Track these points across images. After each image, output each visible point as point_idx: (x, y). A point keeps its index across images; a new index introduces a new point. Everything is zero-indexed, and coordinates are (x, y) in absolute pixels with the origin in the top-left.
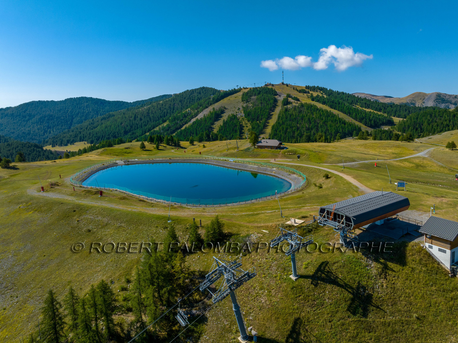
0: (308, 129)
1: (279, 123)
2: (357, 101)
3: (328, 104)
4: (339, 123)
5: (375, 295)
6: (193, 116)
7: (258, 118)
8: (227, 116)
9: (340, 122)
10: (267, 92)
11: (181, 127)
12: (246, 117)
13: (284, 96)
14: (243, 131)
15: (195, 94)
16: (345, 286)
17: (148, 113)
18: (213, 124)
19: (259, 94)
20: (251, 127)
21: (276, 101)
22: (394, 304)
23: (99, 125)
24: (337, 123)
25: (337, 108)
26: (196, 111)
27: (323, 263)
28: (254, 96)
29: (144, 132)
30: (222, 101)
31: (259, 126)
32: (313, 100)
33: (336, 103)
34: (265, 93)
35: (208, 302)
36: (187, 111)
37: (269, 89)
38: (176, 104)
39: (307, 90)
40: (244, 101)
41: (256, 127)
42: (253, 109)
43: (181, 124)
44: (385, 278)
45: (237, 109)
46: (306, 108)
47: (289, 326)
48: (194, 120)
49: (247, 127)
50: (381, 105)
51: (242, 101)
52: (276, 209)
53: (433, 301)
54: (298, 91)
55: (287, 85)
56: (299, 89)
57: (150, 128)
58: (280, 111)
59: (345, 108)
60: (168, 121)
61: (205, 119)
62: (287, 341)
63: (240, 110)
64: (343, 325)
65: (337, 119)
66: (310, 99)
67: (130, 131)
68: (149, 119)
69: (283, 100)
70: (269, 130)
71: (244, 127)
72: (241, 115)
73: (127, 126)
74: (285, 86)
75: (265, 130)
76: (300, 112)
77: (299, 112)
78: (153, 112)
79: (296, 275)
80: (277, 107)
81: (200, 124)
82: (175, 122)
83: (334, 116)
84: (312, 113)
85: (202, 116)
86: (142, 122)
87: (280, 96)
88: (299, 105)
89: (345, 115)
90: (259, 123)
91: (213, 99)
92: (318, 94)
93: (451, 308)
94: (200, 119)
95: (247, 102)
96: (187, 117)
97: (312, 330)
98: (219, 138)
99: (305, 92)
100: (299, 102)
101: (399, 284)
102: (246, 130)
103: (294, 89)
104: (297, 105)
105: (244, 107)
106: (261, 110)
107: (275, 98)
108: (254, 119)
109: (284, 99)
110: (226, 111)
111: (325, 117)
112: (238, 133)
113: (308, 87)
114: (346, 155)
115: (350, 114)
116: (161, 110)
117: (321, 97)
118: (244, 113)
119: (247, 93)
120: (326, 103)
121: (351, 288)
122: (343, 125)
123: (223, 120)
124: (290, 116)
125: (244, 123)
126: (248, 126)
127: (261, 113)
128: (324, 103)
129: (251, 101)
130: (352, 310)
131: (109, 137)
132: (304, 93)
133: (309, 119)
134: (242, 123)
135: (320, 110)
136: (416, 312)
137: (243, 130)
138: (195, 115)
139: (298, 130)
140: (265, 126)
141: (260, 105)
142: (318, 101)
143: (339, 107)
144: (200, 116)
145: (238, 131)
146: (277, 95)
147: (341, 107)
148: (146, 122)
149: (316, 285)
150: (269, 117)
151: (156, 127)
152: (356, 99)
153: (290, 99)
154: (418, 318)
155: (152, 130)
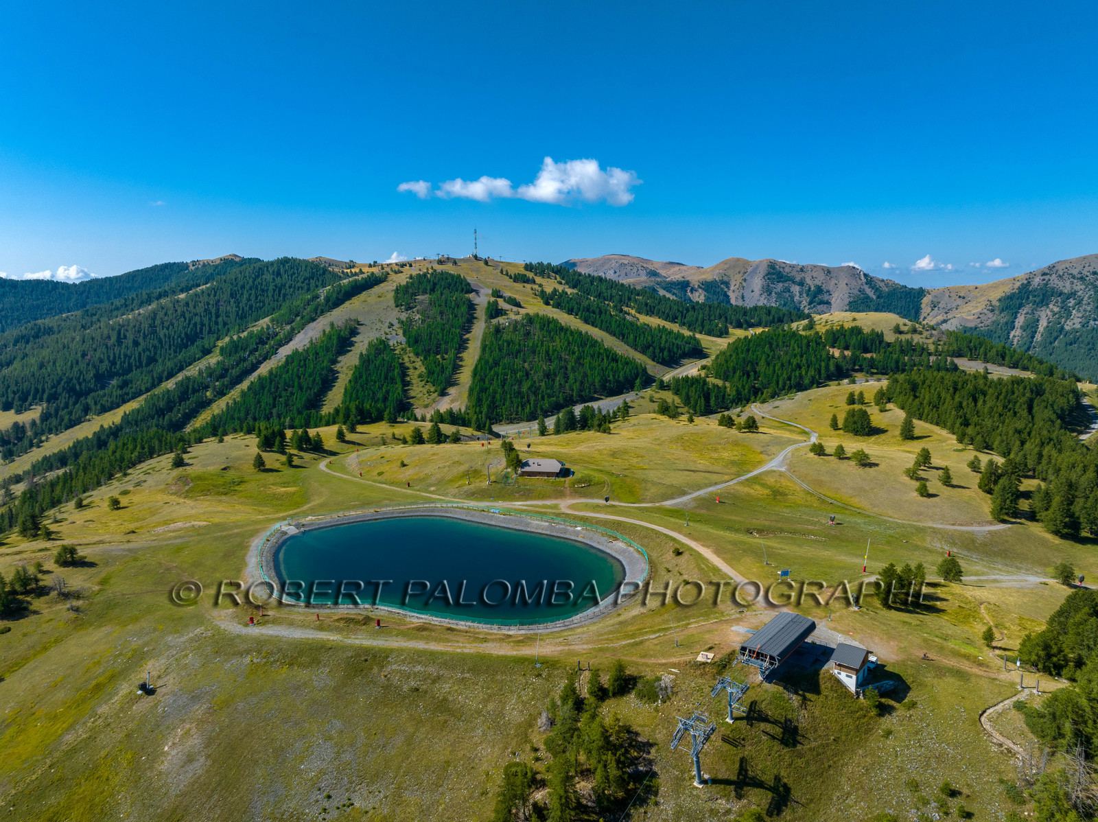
0: (547, 375)
1: (487, 362)
2: (629, 299)
3: (579, 313)
4: (605, 360)
5: (800, 725)
6: (281, 341)
7: (437, 348)
8: (366, 342)
9: (608, 357)
10: (450, 285)
11: (255, 367)
12: (409, 346)
13: (487, 295)
14: (408, 379)
15: (268, 277)
16: (775, 722)
17: (152, 326)
18: (335, 362)
19: (433, 290)
20: (423, 369)
21: (472, 307)
22: (816, 731)
23: (15, 358)
24: (603, 359)
25: (599, 323)
26: (288, 327)
27: (752, 703)
28: (423, 295)
29: (156, 383)
30: (347, 304)
31: (443, 367)
32: (547, 303)
33: (594, 313)
34: (445, 288)
35: (650, 757)
36: (265, 327)
37: (452, 276)
38: (221, 303)
39: (530, 275)
40: (402, 305)
41: (437, 370)
42: (426, 325)
43: (254, 361)
44: (806, 709)
45: (387, 324)
46: (538, 326)
47: (737, 766)
48: (285, 351)
49: (416, 369)
50: (676, 307)
51: (397, 306)
52: (659, 631)
53: (844, 723)
54: (511, 277)
55: (486, 263)
56: (512, 271)
57: (172, 369)
58: (485, 333)
59: (613, 323)
60: (217, 351)
61: (314, 351)
62: (738, 778)
63: (394, 328)
64: (780, 756)
65: (602, 351)
66: (539, 299)
67: (111, 375)
68: (156, 342)
69: (488, 308)
70: (465, 377)
71: (408, 368)
72: (397, 339)
73: (101, 361)
74: (482, 264)
75: (457, 376)
76: (527, 334)
77: (524, 335)
78: (166, 324)
79: (732, 718)
80: (475, 321)
81: (305, 361)
82: (238, 355)
83: (594, 343)
84: (552, 340)
85: (307, 342)
86: (140, 349)
87: (477, 292)
88: (523, 319)
89: (614, 338)
90: (440, 359)
91: (327, 299)
92: (555, 289)
93: (857, 726)
94: (304, 350)
95: (409, 308)
96: (266, 344)
97: (757, 765)
98: (386, 415)
99: (526, 280)
100: (522, 311)
101: (817, 713)
102: (413, 376)
103: (502, 272)
104: (518, 318)
105: (402, 322)
106: (443, 330)
107: (470, 301)
108: (429, 350)
109: (489, 302)
110: (361, 329)
111: (578, 347)
112: (399, 386)
113: (529, 267)
114: (668, 481)
115: (623, 338)
116: (185, 319)
117: (561, 296)
118: (404, 334)
119: (407, 287)
120: (575, 310)
121: (780, 723)
122: (614, 365)
123: (359, 352)
124: (508, 345)
125: (406, 359)
126: (417, 367)
127: (443, 336)
128: (570, 312)
129: (416, 306)
130: (784, 742)
131: (56, 392)
132: (524, 282)
133: (547, 352)
134: (403, 359)
135: (567, 330)
136: (832, 735)
137: (408, 375)
138: (286, 338)
139: (528, 378)
140: (456, 368)
141: (439, 319)
142: (558, 306)
143: (602, 321)
144: (300, 342)
145: (398, 380)
146: (473, 291)
147: (606, 322)
148: (152, 350)
149: (751, 726)
150: (462, 346)
151: (187, 367)
152: (627, 294)
153: (502, 304)
154: (834, 740)
155: (176, 373)
